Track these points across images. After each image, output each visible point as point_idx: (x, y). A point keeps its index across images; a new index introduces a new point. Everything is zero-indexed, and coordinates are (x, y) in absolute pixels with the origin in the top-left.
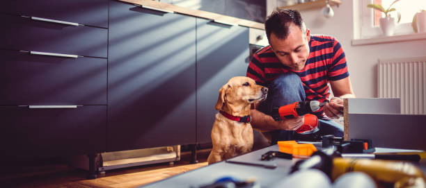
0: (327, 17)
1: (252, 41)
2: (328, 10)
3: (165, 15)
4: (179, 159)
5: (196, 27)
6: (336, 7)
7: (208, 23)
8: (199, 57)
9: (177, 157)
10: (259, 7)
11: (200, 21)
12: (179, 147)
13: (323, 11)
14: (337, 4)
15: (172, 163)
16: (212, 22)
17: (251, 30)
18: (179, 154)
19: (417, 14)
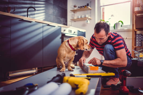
0: (87, 23)
1: (62, 31)
2: (88, 21)
3: (32, 22)
4: (37, 72)
5: (43, 27)
6: (90, 20)
7: (47, 25)
8: (44, 37)
9: (36, 71)
10: (65, 19)
11: (44, 24)
12: (37, 68)
13: (86, 21)
14: (90, 19)
15: (34, 74)
16: (49, 25)
17: (62, 28)
18: (37, 70)
19: (115, 24)
